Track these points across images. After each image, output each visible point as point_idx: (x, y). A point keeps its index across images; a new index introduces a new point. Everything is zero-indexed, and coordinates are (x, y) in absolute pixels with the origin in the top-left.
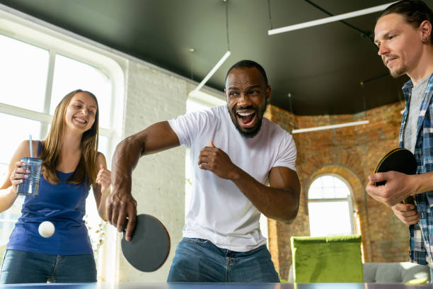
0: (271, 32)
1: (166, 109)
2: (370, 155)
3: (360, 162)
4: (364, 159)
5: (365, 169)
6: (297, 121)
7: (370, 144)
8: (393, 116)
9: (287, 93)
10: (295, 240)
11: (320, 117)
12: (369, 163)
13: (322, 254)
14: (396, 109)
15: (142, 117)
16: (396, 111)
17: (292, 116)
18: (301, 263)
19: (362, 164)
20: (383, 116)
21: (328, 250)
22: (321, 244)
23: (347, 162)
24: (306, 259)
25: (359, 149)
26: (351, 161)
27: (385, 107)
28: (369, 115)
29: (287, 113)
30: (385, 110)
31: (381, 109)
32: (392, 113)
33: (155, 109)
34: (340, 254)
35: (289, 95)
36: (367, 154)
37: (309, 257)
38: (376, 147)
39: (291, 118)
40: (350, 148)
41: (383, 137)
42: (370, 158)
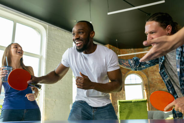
0: (109, 14)
1: (64, 46)
5: (148, 71)
6: (120, 51)
9: (116, 39)
10: (119, 102)
11: (129, 49)
13: (130, 107)
15: (54, 50)
17: (118, 49)
18: (122, 111)
21: (133, 106)
22: (130, 103)
24: (124, 110)
29: (115, 48)
33: (60, 46)
34: (138, 107)
35: (117, 40)
37: (125, 109)
39: (117, 50)
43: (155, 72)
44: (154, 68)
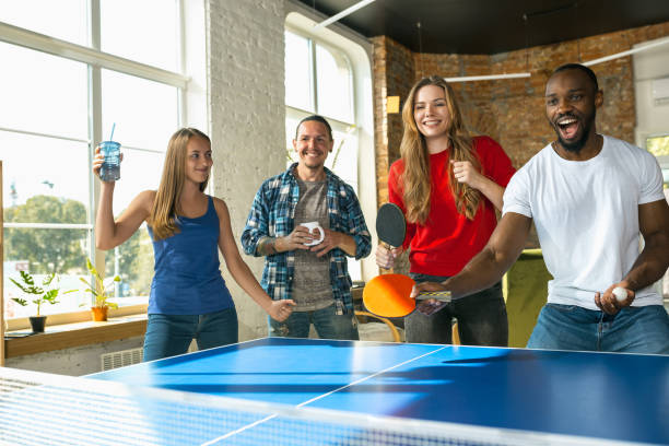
2: (510, 116)
3: (496, 125)
4: (501, 121)
5: (501, 136)
6: (413, 60)
7: (511, 100)
8: (547, 63)
9: (416, 22)
11: (445, 56)
12: (508, 128)
14: (553, 53)
16: (553, 57)
17: (408, 52)
19: (498, 128)
20: (534, 62)
23: (478, 124)
25: (495, 106)
26: (484, 123)
27: (537, 49)
28: (513, 58)
30: (536, 53)
31: (532, 51)
32: (546, 59)
35: (419, 25)
36: (506, 115)
38: (519, 105)
40: (483, 104)
41: (530, 92)
42: (510, 121)
43: (523, 140)
44: (521, 127)
